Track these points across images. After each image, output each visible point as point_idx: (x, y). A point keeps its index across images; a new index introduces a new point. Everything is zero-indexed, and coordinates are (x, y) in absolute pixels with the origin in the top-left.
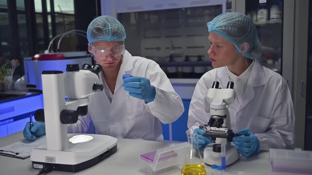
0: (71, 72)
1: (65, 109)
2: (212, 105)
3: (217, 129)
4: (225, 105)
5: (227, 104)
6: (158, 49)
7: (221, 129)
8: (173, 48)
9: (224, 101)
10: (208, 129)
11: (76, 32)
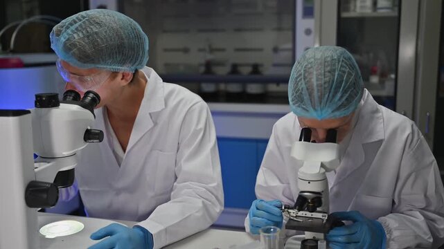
0: (44, 109)
1: (34, 179)
2: (303, 173)
3: (309, 214)
4: (324, 173)
5: (327, 170)
6: (186, 50)
7: (315, 215)
8: (212, 50)
9: (322, 165)
10: (292, 214)
11: (43, 19)
